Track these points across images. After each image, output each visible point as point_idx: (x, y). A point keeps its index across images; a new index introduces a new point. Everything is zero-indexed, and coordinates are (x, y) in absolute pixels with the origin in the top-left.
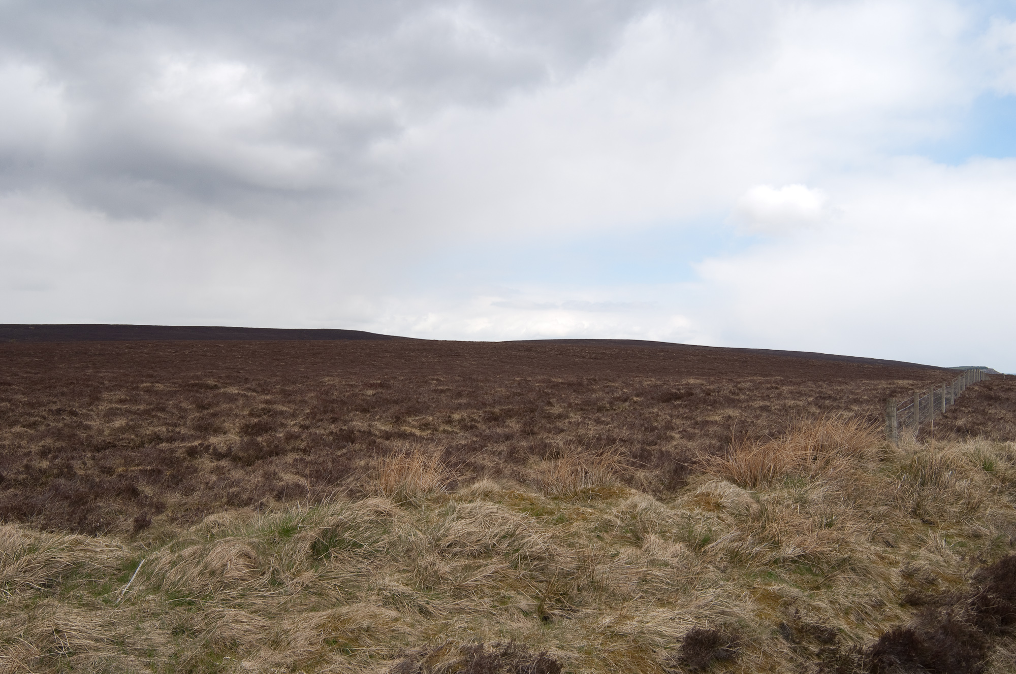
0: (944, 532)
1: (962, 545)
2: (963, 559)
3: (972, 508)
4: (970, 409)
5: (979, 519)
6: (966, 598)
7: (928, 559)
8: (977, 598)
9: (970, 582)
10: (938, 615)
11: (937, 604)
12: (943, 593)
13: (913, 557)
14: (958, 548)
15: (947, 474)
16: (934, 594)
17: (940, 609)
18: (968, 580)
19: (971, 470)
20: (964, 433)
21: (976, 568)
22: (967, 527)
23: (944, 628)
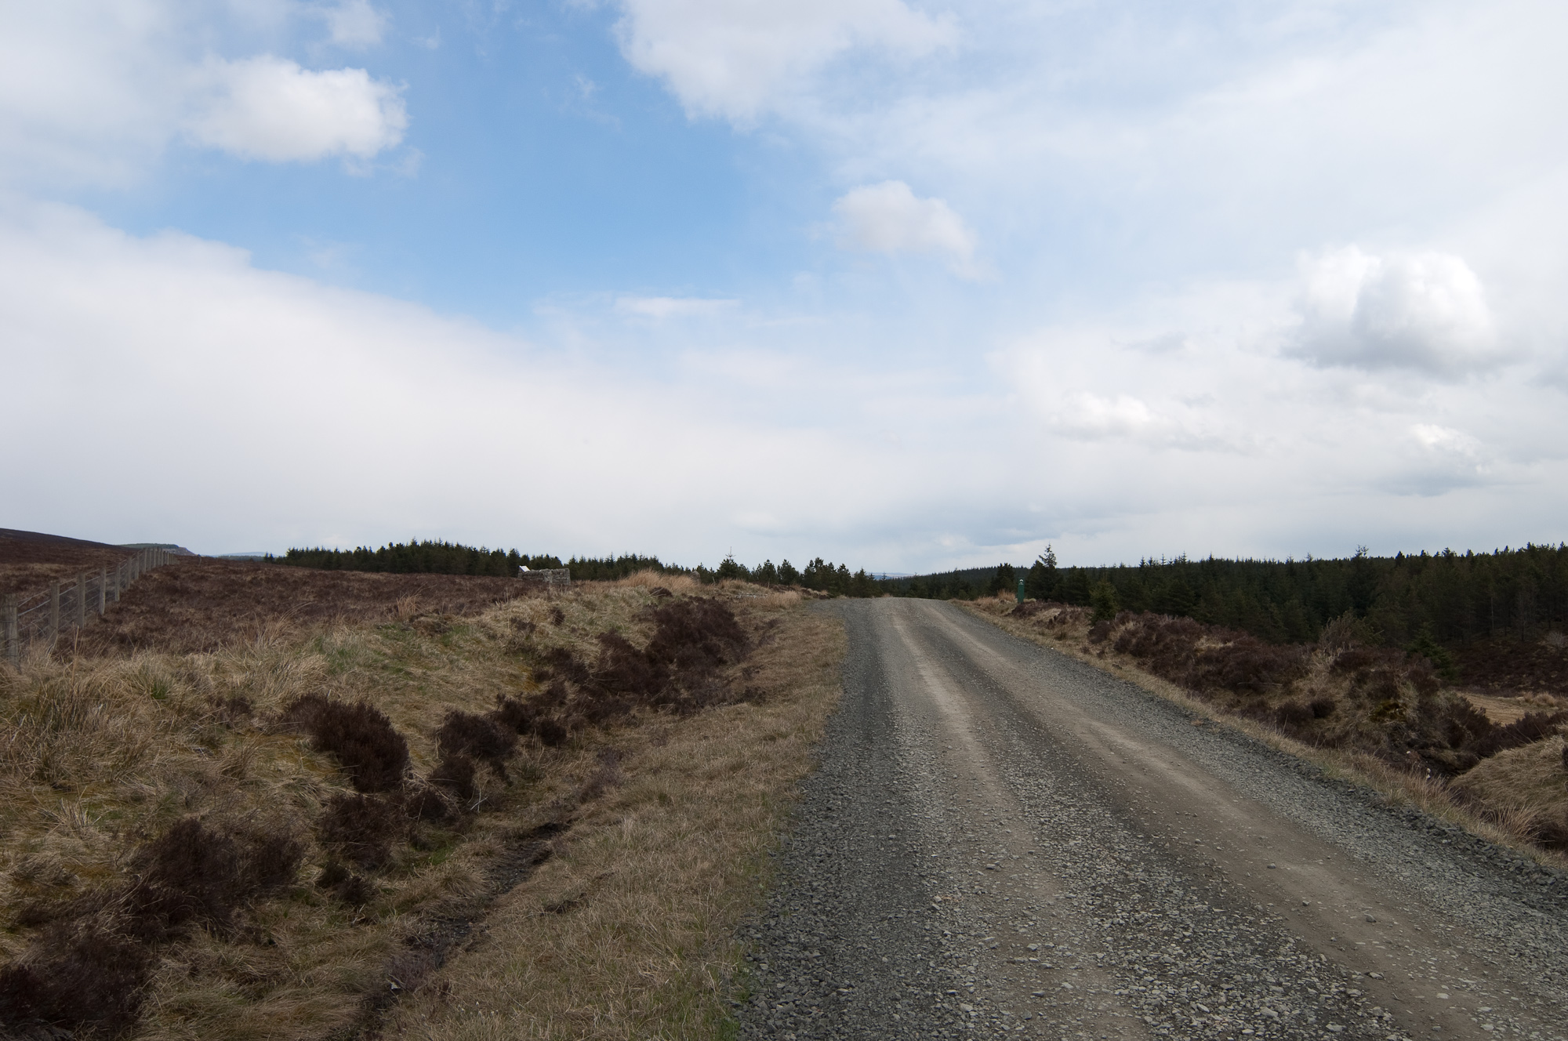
0: (86, 800)
1: (114, 816)
2: (115, 837)
3: (132, 759)
4: (144, 608)
5: (141, 773)
6: (117, 896)
7: (60, 847)
8: (133, 894)
9: (125, 870)
10: (72, 933)
11: (70, 915)
12: (80, 897)
13: (34, 848)
14: (108, 822)
15: (95, 711)
16: (67, 899)
17: (75, 923)
18: (122, 869)
19: (135, 699)
20: (128, 644)
21: (135, 848)
22: (123, 788)
23: (81, 951)
